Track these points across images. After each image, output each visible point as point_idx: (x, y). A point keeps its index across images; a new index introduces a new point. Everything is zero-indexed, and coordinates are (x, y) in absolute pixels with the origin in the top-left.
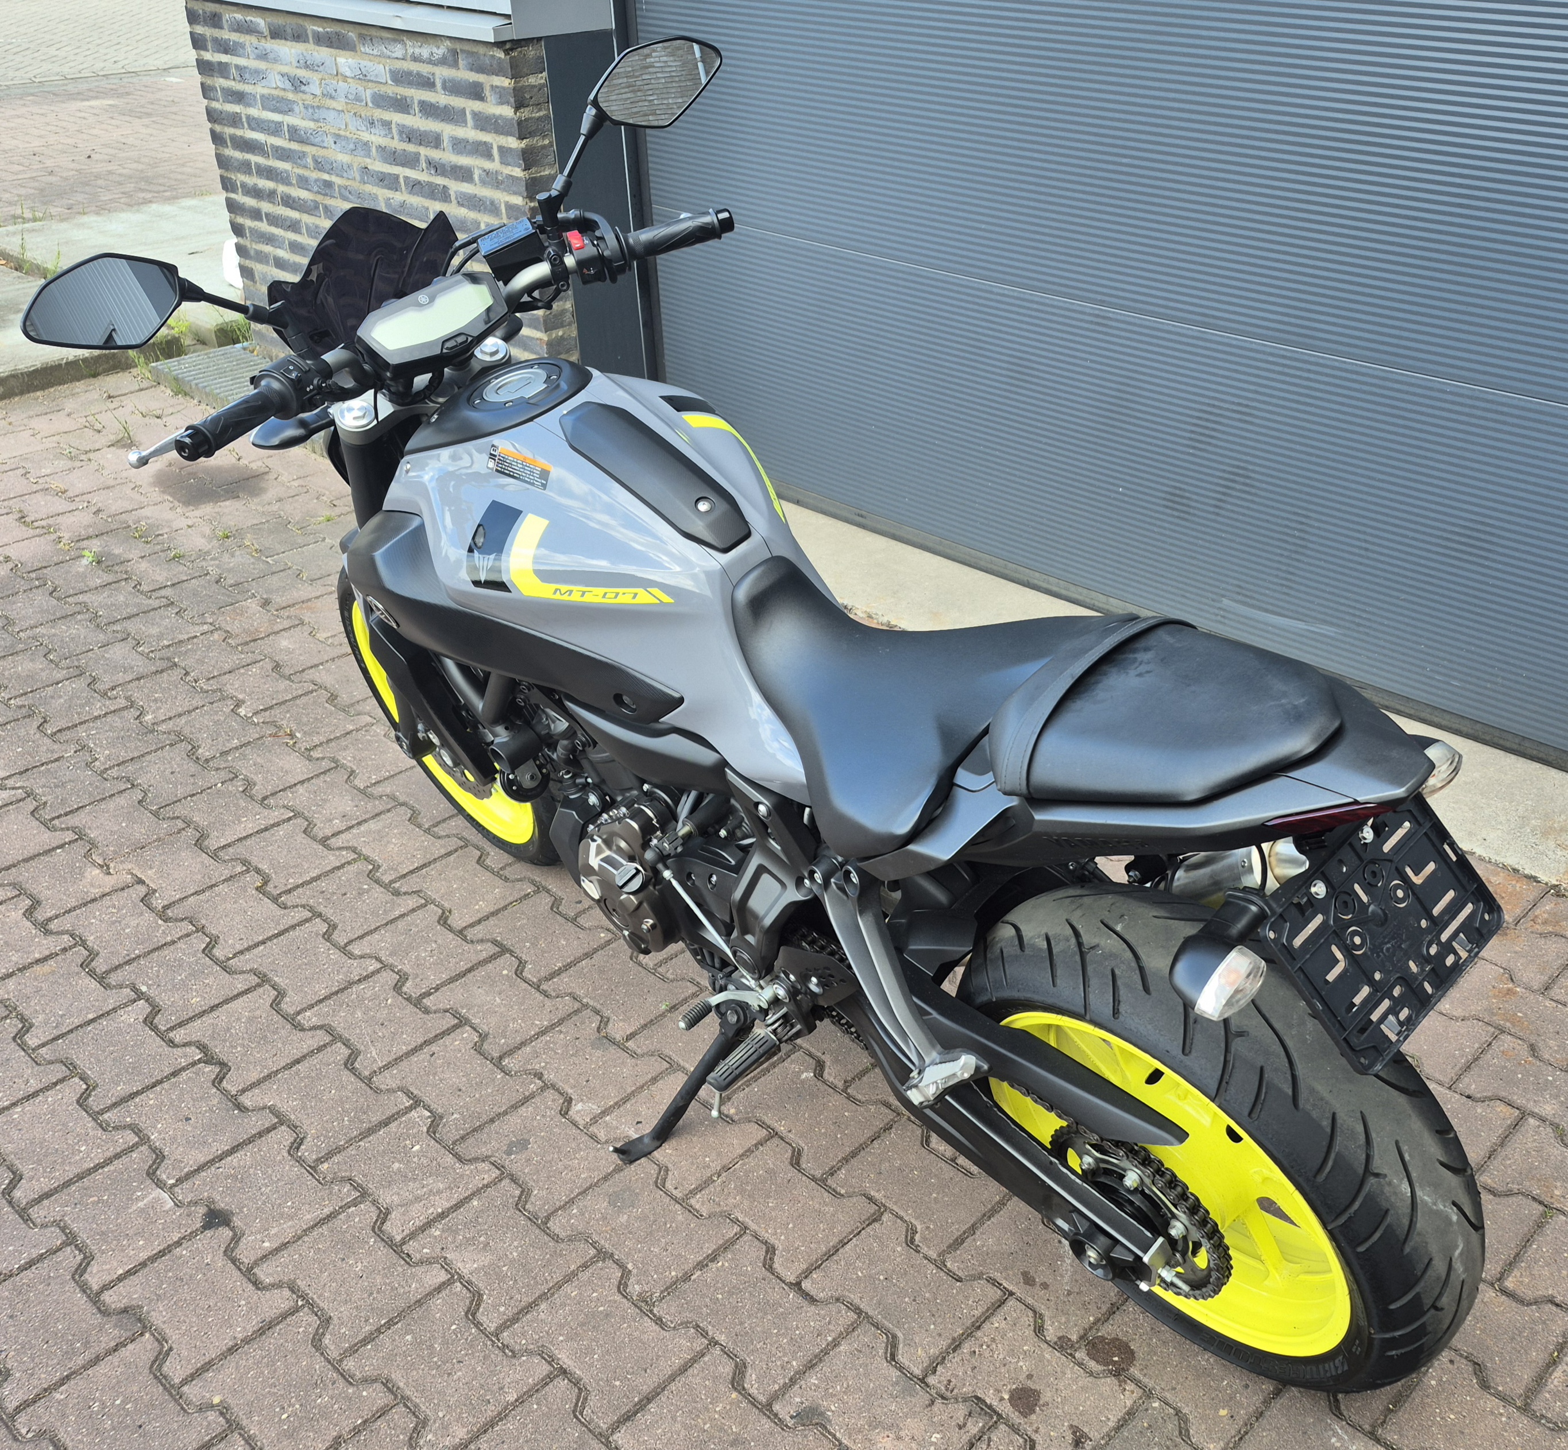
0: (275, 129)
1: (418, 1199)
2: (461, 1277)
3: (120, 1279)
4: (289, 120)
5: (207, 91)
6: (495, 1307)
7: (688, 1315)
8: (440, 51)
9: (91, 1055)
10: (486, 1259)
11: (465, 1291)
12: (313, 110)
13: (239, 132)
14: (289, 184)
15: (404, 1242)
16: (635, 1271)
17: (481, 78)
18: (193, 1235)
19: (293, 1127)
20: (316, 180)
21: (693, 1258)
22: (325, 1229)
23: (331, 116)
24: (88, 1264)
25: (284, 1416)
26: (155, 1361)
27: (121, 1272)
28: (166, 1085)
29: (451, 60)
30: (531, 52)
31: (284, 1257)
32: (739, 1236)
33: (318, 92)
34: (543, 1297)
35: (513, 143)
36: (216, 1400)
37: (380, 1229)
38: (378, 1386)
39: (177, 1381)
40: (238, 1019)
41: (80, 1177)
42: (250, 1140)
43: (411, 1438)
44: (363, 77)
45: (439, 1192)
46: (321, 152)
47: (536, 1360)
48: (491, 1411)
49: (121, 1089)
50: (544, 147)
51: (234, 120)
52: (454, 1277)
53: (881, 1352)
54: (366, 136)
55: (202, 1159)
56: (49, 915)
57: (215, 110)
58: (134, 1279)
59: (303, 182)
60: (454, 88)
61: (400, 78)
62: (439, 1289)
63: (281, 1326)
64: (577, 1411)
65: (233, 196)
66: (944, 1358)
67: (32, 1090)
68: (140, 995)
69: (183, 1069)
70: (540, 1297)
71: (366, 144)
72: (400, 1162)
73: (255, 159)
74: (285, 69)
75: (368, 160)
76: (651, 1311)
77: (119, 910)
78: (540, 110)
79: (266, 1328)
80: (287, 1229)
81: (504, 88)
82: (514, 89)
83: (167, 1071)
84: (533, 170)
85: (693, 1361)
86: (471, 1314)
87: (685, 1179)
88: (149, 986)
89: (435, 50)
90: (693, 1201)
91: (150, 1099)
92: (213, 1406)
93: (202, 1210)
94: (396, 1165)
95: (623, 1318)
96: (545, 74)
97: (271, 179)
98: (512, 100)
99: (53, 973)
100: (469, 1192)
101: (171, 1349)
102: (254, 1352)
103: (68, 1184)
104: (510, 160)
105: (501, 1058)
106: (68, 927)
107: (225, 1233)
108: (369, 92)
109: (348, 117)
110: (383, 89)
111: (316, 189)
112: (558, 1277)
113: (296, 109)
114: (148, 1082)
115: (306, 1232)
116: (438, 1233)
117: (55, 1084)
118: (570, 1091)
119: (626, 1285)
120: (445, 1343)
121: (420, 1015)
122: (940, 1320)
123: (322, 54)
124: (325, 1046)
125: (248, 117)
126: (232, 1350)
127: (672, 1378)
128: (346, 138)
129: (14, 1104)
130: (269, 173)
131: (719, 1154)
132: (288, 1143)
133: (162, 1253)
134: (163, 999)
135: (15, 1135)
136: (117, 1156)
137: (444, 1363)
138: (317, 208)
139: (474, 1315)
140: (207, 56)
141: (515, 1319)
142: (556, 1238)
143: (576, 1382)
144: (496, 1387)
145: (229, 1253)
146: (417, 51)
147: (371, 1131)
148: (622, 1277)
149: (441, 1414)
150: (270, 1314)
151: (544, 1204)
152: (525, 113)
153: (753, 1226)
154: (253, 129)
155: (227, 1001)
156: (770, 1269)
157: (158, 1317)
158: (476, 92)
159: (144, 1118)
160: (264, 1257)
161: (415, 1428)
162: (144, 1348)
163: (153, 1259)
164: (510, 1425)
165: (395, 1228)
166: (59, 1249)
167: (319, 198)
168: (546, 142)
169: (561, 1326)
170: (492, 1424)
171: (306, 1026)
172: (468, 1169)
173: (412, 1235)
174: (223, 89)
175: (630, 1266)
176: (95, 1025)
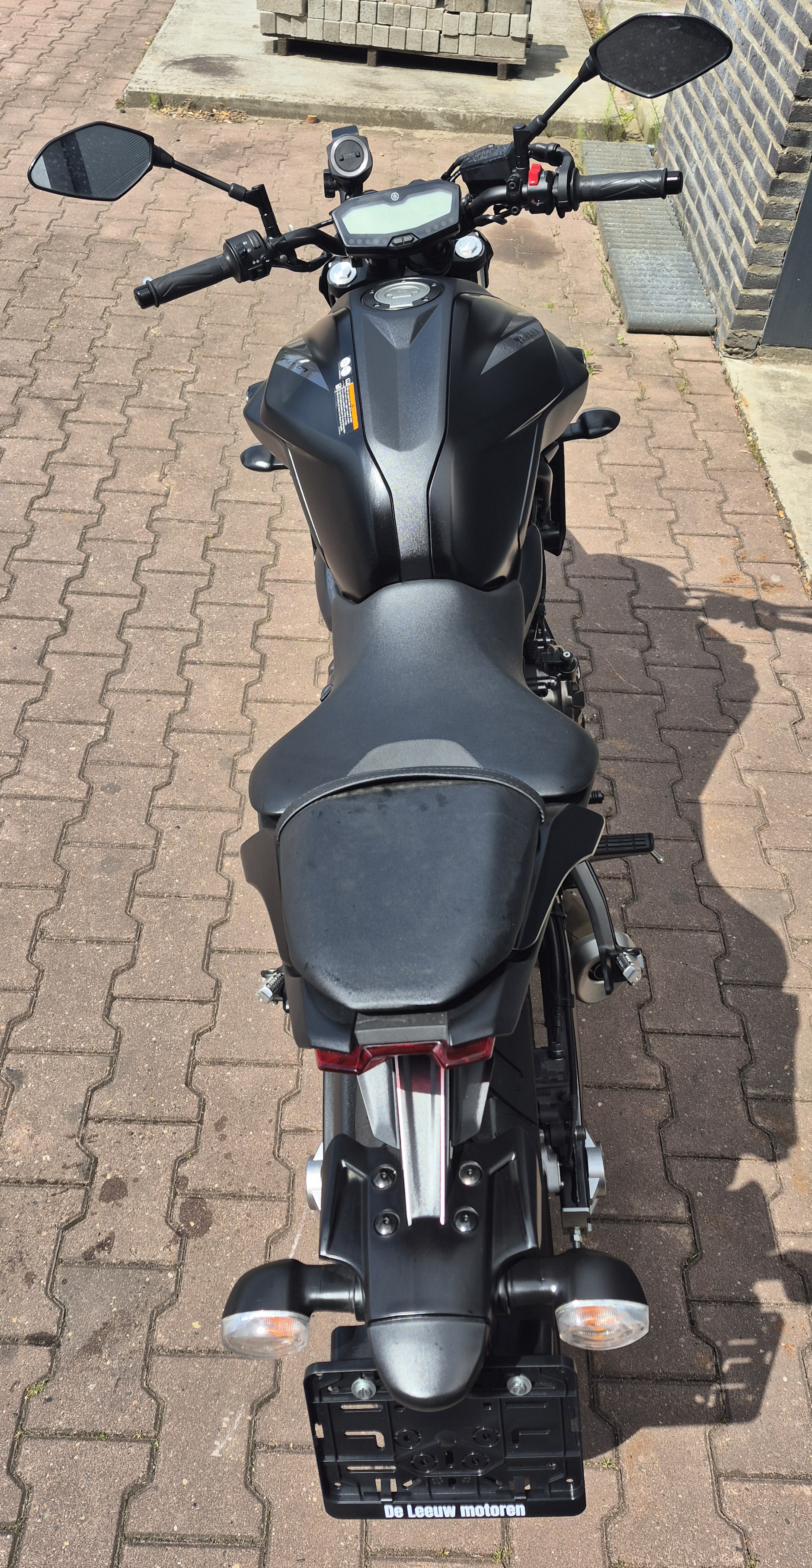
1: (36, 778)
7: (46, 962)
9: (27, 580)
16: (60, 911)
19: (45, 690)
21: (92, 932)
28: (31, 622)
32: (128, 942)
40: (103, 609)
42: (21, 682)
45: (48, 783)
53: (94, 1080)
56: (108, 487)
66: (112, 1121)
68: (85, 563)
69: (48, 619)
70: (6, 884)
72: (56, 750)
76: (37, 941)
77: (137, 506)
83: (42, 614)
85: (15, 989)
87: (153, 882)
88: (94, 561)
90: (137, 899)
91: (17, 624)
94: (53, 751)
95: (21, 931)
99: (70, 522)
100: (58, 795)
105: (174, 730)
106: (106, 500)
114: (29, 615)
116: (19, 805)
118: (175, 779)
119: (47, 915)
121: (174, 673)
124: (115, 656)
131: (186, 884)
132: (31, 697)
134: (90, 573)
142: (56, 858)
147: (69, 722)
148: (52, 909)
151: (76, 834)
153: (142, 943)
156: (115, 975)
165: (8, 786)
171: (123, 637)
172: (76, 782)
173: (9, 796)
175: (62, 907)
176: (48, 565)
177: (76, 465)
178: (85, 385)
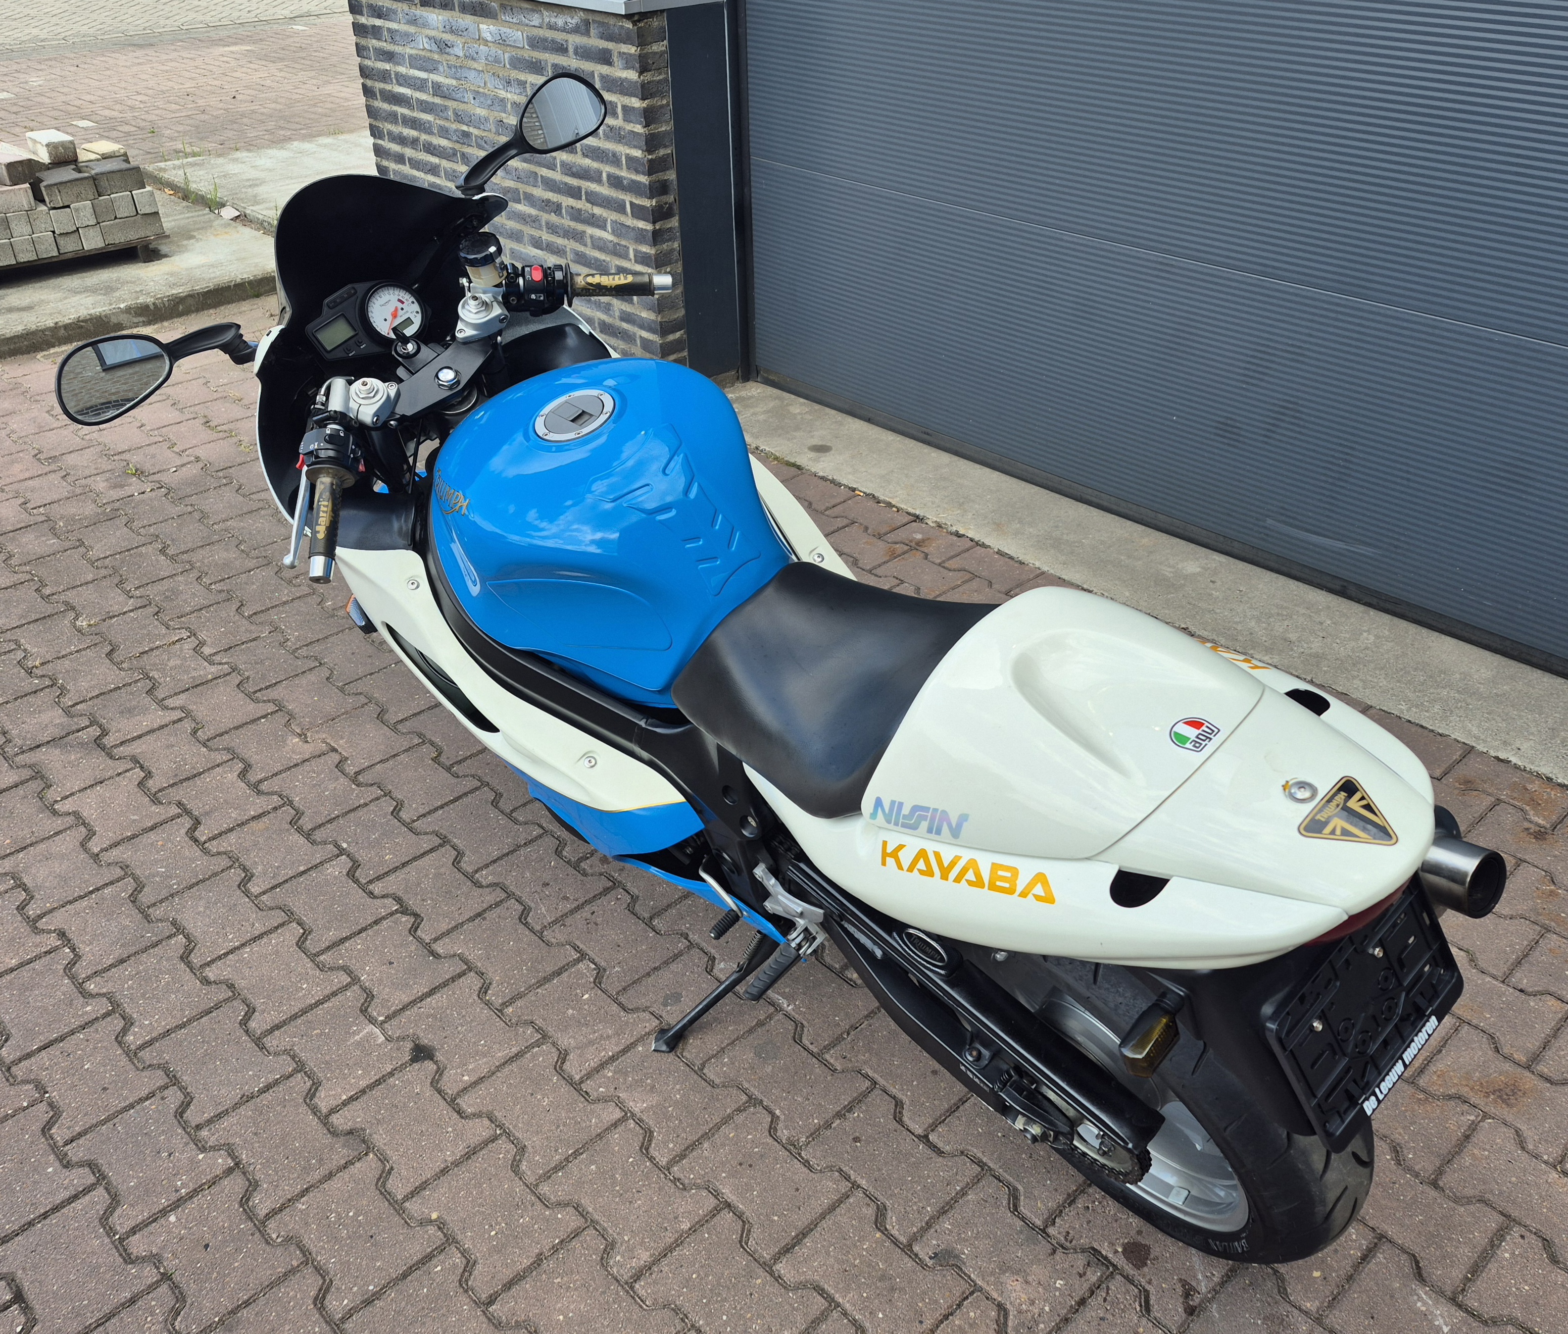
0: (420, 85)
1: (591, 1043)
2: (633, 1115)
3: (345, 1104)
4: (434, 77)
5: (360, 50)
6: (665, 1143)
7: (831, 1160)
8: (573, 20)
9: (305, 903)
10: (654, 1099)
11: (638, 1128)
12: (456, 70)
13: (388, 87)
14: (431, 133)
15: (582, 1082)
16: (782, 1117)
17: (610, 45)
18: (402, 1067)
19: (481, 974)
20: (456, 131)
21: (833, 1108)
22: (514, 1066)
23: (472, 75)
24: (316, 1089)
25: (493, 1233)
26: (379, 1179)
27: (344, 1097)
28: (370, 932)
29: (584, 29)
30: (655, 23)
31: (481, 1090)
32: (870, 1090)
33: (461, 54)
34: (706, 1136)
35: (636, 103)
36: (434, 1216)
37: (561, 1068)
38: (570, 1210)
39: (399, 1197)
40: (427, 875)
41: (304, 1012)
42: (445, 984)
43: (602, 1259)
44: (502, 42)
45: (608, 1037)
46: (462, 106)
47: (704, 1193)
48: (669, 1237)
49: (333, 935)
50: (662, 106)
51: (384, 76)
52: (627, 1115)
53: (1005, 1203)
54: (502, 94)
55: (406, 999)
56: (260, 777)
57: (367, 67)
58: (356, 1105)
59: (444, 132)
60: (585, 53)
61: (536, 43)
62: (615, 1125)
63: (483, 1152)
64: (742, 1242)
65: (380, 142)
66: (1061, 1212)
67: (257, 933)
68: (342, 852)
69: (383, 918)
70: (702, 1136)
71: (502, 100)
72: (573, 1009)
73: (401, 110)
74: (432, 33)
75: (504, 115)
76: (800, 1154)
77: (318, 774)
78: (660, 74)
79: (471, 1153)
80: (483, 1066)
81: (630, 55)
82: (640, 56)
83: (370, 920)
84: (652, 127)
85: (840, 1201)
86: (645, 1148)
87: (819, 1035)
88: (348, 843)
89: (569, 20)
90: (827, 1056)
91: (358, 944)
92: (431, 1221)
93: (409, 1045)
94: (571, 1011)
95: (776, 1159)
96: (665, 42)
97: (415, 129)
98: (637, 65)
99: (267, 829)
100: (635, 1038)
101: (392, 1168)
102: (463, 1174)
103: (294, 1017)
104: (632, 118)
105: (651, 918)
106: (276, 788)
107: (430, 1066)
108: (507, 55)
109: (487, 77)
110: (520, 53)
111: (455, 138)
112: (717, 1119)
113: (441, 69)
114: (355, 928)
115: (499, 1068)
116: (610, 1074)
117: (277, 928)
118: (713, 951)
119: (776, 1130)
120: (625, 1174)
121: (580, 877)
122: (1054, 1177)
123: (467, 21)
124: (501, 901)
125: (397, 74)
126: (444, 1171)
127: (823, 1216)
128: (485, 95)
129: (243, 945)
130: (414, 123)
131: (847, 1014)
132: (477, 988)
133: (378, 1082)
134: (362, 855)
135: (247, 972)
136: (334, 994)
137: (626, 1192)
138: (455, 155)
139: (647, 1149)
140: (363, 20)
141: (682, 1156)
142: (712, 1084)
143: (740, 1216)
144: (671, 1216)
145: (435, 1083)
146: (553, 20)
147: (547, 979)
148: (772, 1121)
149: (626, 1238)
150: (475, 1141)
151: (699, 1052)
152: (648, 77)
153: (881, 1081)
154: (400, 85)
155: (415, 859)
156: (900, 1122)
157: (380, 1139)
158: (605, 58)
159: (354, 961)
160: (465, 1090)
161: (605, 1250)
162: (368, 1166)
163: (371, 1087)
164: (685, 1251)
165: (574, 1068)
166: (291, 1076)
167: (457, 146)
168: (664, 102)
169: (723, 1164)
170: (670, 1249)
171: (484, 883)
172: (632, 1017)
173: (589, 1076)
174: (375, 49)
175: (778, 1112)
176: (304, 876)
177: (188, 779)
178: (78, 707)
